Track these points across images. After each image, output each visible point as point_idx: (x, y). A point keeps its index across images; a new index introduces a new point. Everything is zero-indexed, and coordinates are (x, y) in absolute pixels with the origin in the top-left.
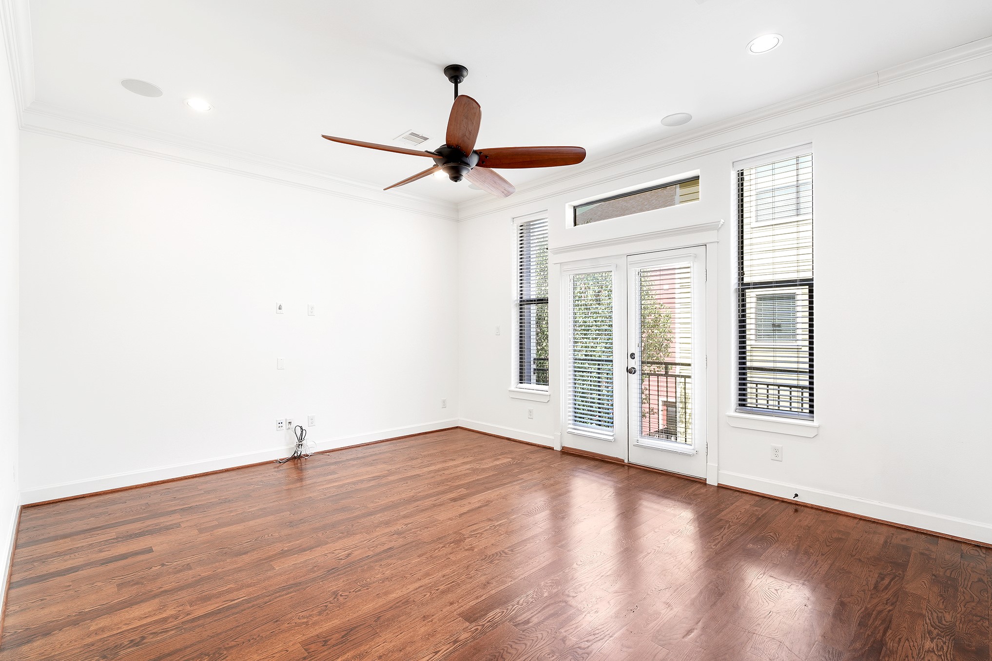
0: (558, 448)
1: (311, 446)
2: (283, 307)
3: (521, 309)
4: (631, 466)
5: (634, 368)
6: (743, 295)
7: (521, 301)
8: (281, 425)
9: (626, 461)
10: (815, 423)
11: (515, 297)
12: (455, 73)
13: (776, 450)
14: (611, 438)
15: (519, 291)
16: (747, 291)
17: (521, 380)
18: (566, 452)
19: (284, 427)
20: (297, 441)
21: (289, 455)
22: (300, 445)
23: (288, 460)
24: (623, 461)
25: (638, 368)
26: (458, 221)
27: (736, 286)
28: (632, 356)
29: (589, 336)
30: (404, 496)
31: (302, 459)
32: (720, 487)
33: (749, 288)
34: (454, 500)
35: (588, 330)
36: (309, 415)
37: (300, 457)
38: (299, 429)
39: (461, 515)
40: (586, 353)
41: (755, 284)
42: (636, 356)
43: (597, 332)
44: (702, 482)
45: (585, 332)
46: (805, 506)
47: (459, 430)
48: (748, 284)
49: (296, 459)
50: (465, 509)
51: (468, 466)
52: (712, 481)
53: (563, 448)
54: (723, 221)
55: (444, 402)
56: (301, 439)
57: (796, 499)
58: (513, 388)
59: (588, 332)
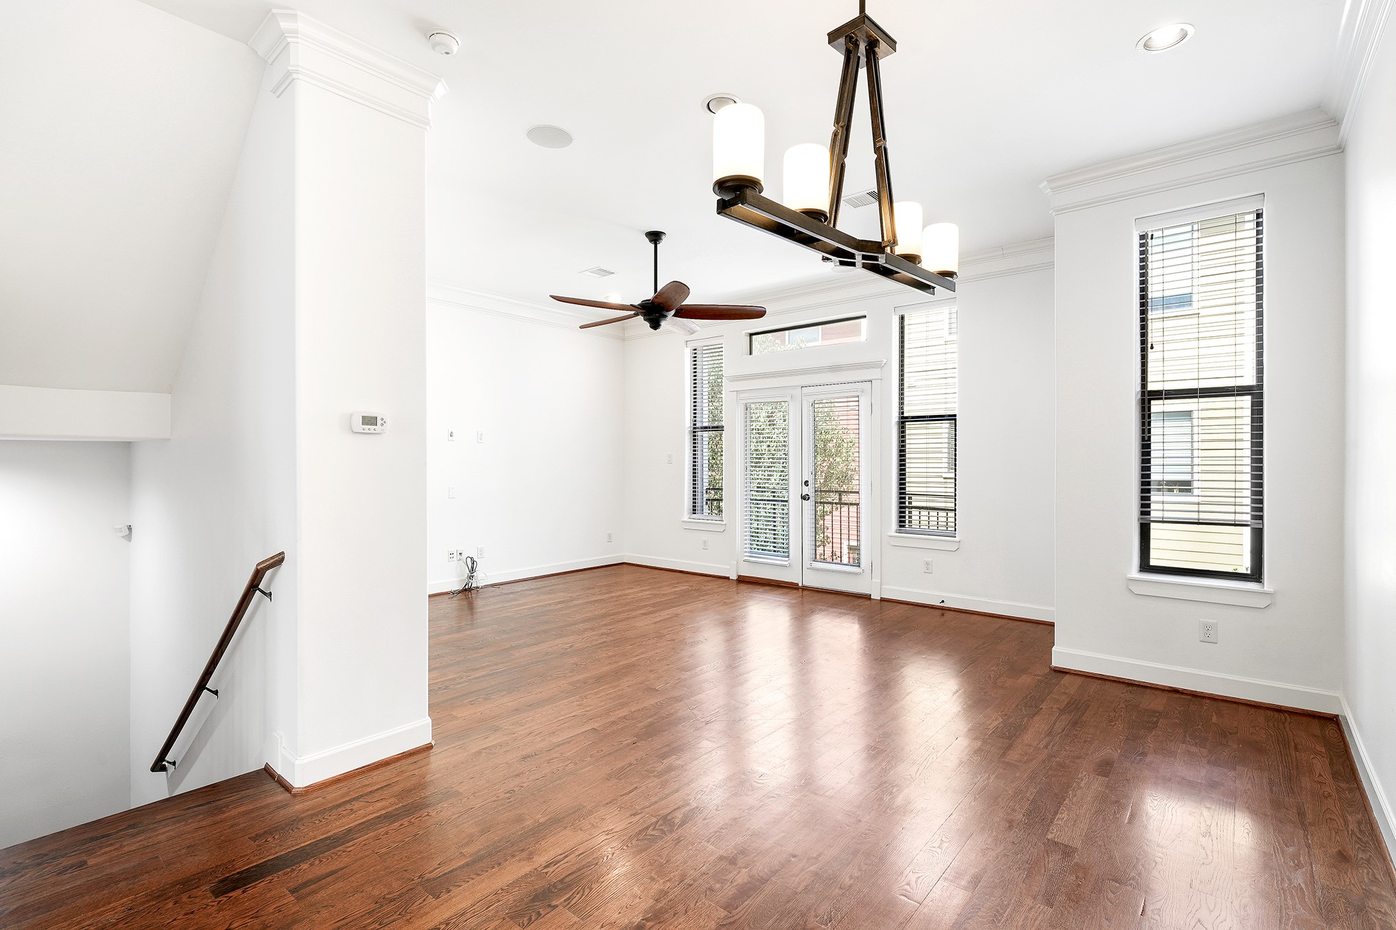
0: (733, 577)
1: (481, 579)
2: (454, 435)
3: (694, 436)
4: (805, 588)
5: (808, 495)
6: (903, 427)
7: (694, 428)
8: (452, 556)
9: (800, 585)
10: (956, 539)
11: (688, 423)
12: (655, 237)
13: (927, 563)
14: (786, 563)
15: (692, 417)
16: (907, 423)
17: (694, 510)
18: (743, 580)
19: (455, 557)
20: (468, 572)
21: (460, 587)
22: (471, 577)
23: (460, 592)
24: (798, 584)
25: (811, 495)
26: (624, 339)
27: (897, 420)
28: (806, 483)
29: (761, 464)
30: (596, 613)
31: (472, 591)
32: (883, 600)
33: (908, 421)
34: (645, 614)
35: (760, 458)
36: (479, 547)
37: (470, 590)
38: (469, 560)
39: (655, 623)
40: (758, 485)
41: (913, 417)
42: (809, 483)
43: (771, 460)
44: (867, 597)
45: (757, 460)
46: (949, 609)
47: (625, 566)
48: (907, 418)
49: (467, 591)
50: (658, 619)
51: (648, 593)
52: (876, 596)
53: (739, 576)
54: (885, 360)
55: (610, 535)
56: (472, 570)
57: (942, 605)
58: (686, 518)
59: (760, 461)
